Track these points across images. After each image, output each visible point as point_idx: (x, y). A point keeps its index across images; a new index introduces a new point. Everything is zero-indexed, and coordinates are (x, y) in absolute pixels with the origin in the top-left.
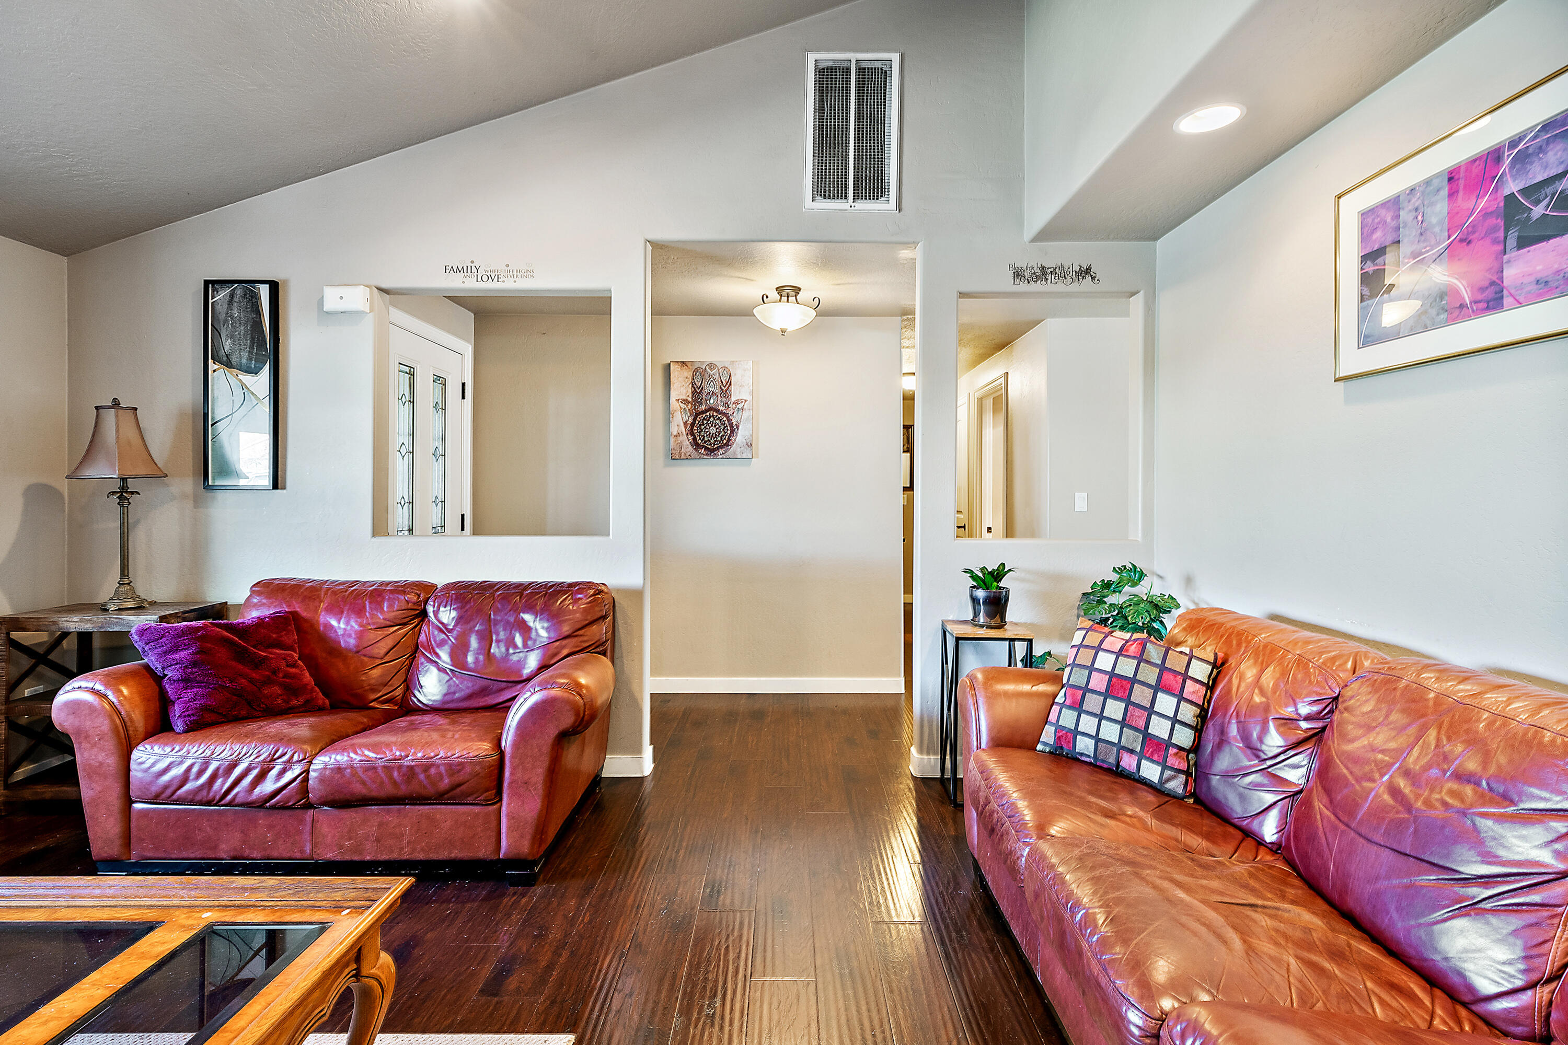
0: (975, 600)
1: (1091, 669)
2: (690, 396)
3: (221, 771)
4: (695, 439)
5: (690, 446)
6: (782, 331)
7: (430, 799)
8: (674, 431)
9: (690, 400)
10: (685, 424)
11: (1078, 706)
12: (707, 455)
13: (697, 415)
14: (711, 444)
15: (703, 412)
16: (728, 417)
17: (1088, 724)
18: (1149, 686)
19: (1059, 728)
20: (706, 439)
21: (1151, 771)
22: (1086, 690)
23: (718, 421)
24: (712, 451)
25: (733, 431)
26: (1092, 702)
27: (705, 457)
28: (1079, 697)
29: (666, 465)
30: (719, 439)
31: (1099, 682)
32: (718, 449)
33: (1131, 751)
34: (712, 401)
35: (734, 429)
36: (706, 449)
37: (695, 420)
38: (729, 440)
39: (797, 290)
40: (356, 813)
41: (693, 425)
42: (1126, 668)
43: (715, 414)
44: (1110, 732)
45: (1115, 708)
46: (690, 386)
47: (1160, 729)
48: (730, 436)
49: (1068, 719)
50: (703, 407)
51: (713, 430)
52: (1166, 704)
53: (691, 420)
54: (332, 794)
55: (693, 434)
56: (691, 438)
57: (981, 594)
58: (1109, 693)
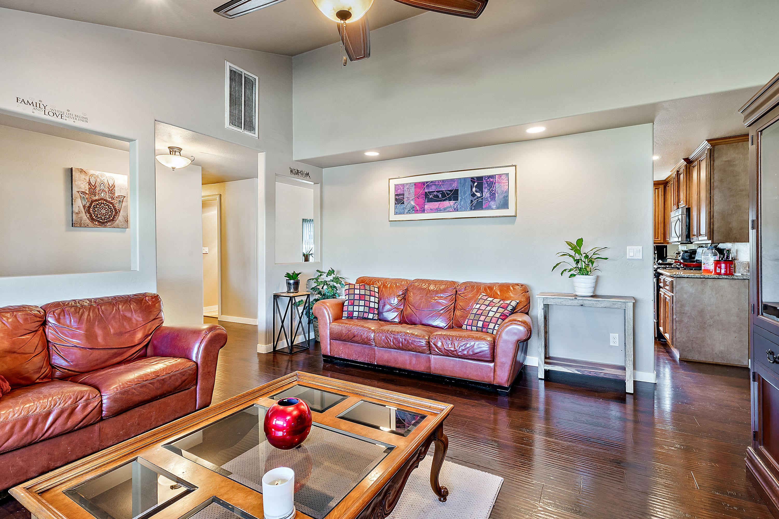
0: (289, 284)
1: (354, 294)
2: (88, 190)
3: (40, 420)
4: (91, 216)
5: (88, 220)
6: (173, 168)
7: (171, 392)
8: (76, 210)
9: (88, 192)
10: (84, 207)
11: (353, 305)
12: (99, 225)
13: (92, 202)
14: (102, 219)
15: (96, 200)
16: (113, 205)
17: (356, 308)
18: (368, 295)
19: (348, 311)
20: (99, 216)
21: (371, 316)
22: (354, 300)
23: (107, 207)
24: (104, 223)
25: (116, 213)
26: (356, 303)
27: (98, 226)
28: (353, 302)
29: (68, 230)
30: (108, 217)
31: (357, 297)
32: (107, 222)
33: (367, 312)
34: (102, 195)
35: (117, 212)
36: (99, 221)
37: (91, 204)
38: (114, 218)
39: (180, 149)
40: (126, 415)
41: (89, 207)
42: (363, 292)
43: (104, 202)
44: (361, 309)
45: (362, 303)
46: (88, 184)
47: (372, 305)
48: (115, 215)
49: (351, 308)
50: (97, 198)
51: (103, 211)
52: (372, 299)
53: (88, 205)
54: (121, 406)
55: (89, 213)
56: (88, 215)
57: (292, 282)
58: (360, 300)
